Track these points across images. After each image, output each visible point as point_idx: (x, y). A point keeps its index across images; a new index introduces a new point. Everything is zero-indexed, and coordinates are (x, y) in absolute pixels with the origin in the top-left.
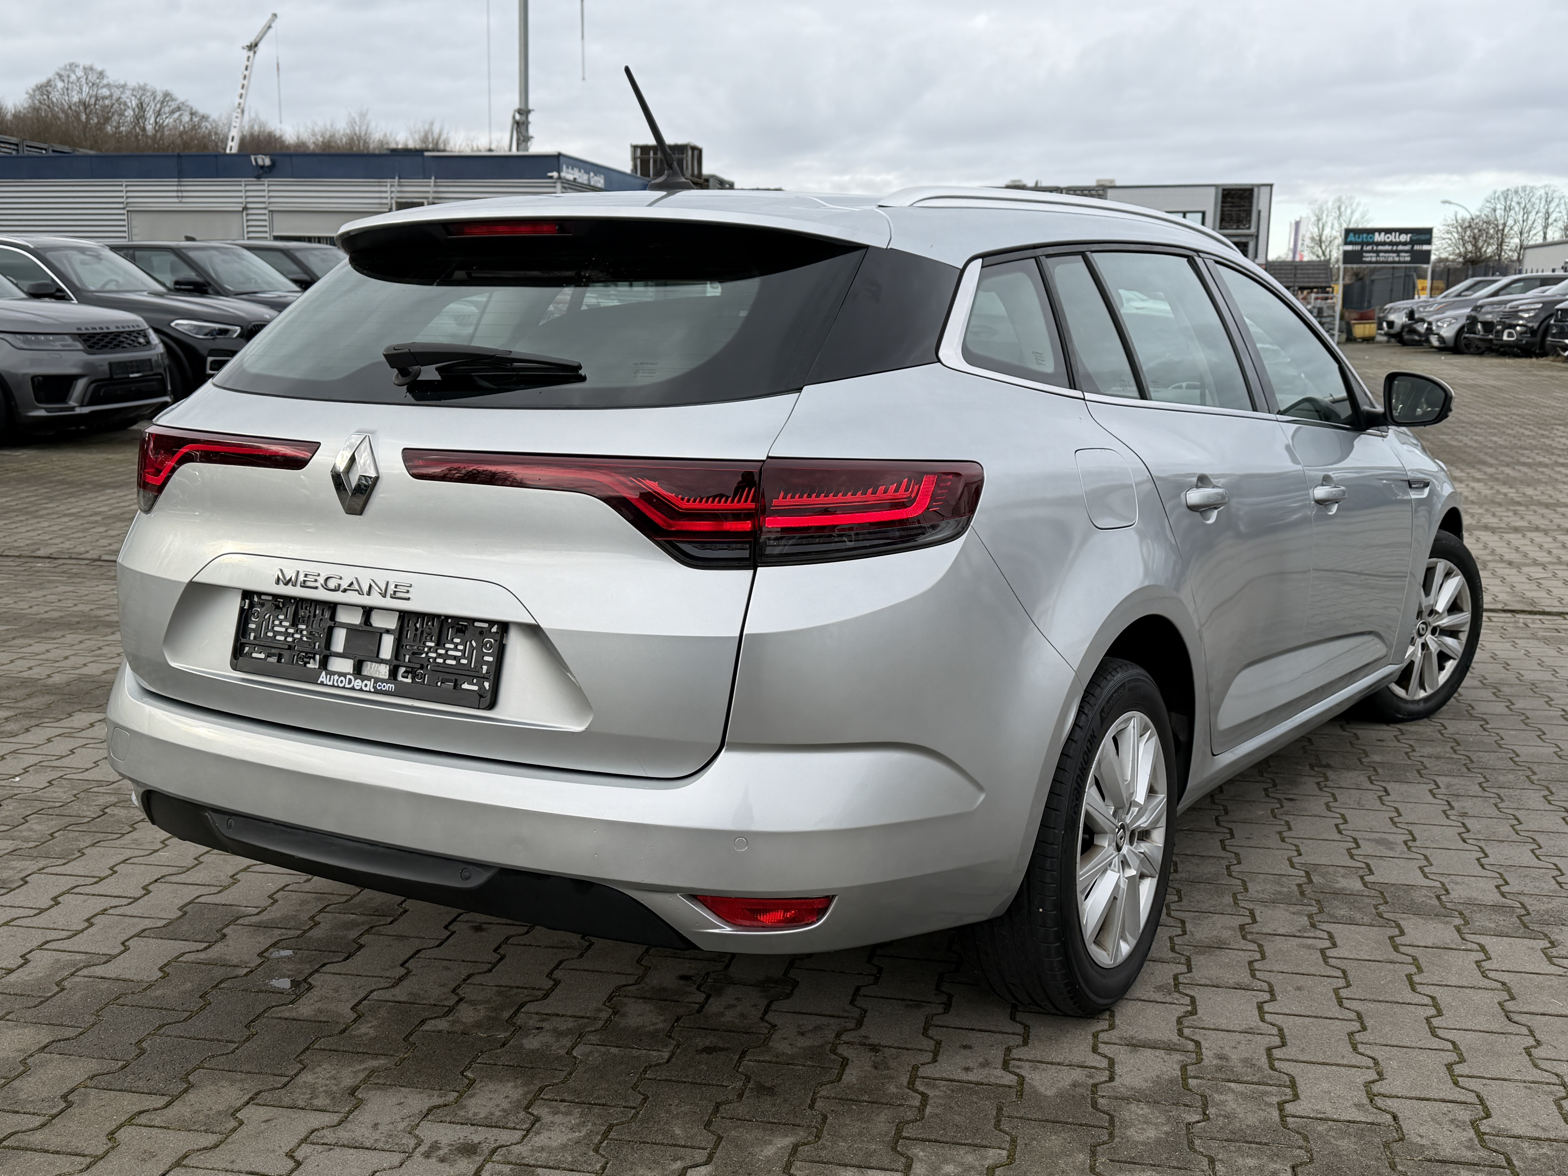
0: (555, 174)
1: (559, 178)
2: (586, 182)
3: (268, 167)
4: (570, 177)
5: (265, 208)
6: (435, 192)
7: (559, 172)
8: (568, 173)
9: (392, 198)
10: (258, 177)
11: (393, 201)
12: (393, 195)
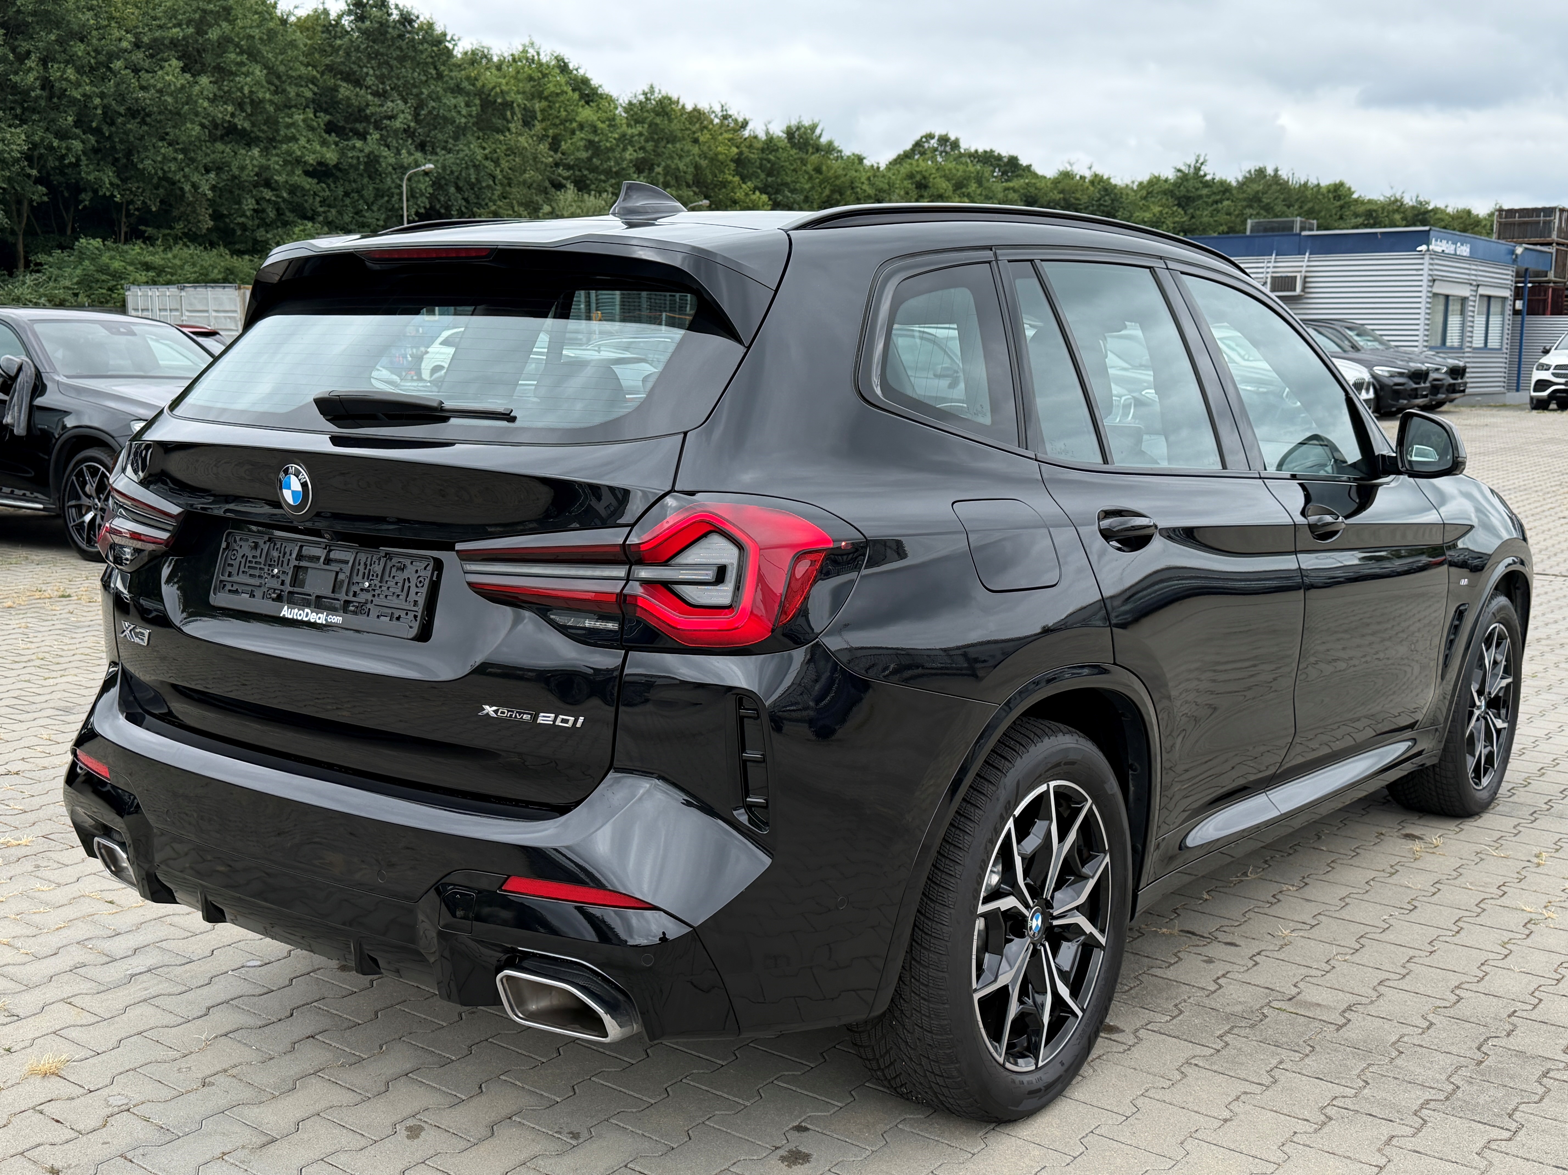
0: (1423, 248)
1: (1428, 250)
2: (1453, 252)
4: (1439, 249)
6: (1308, 266)
7: (1428, 246)
8: (1436, 245)
9: (1268, 273)
11: (1269, 275)
12: (1268, 270)
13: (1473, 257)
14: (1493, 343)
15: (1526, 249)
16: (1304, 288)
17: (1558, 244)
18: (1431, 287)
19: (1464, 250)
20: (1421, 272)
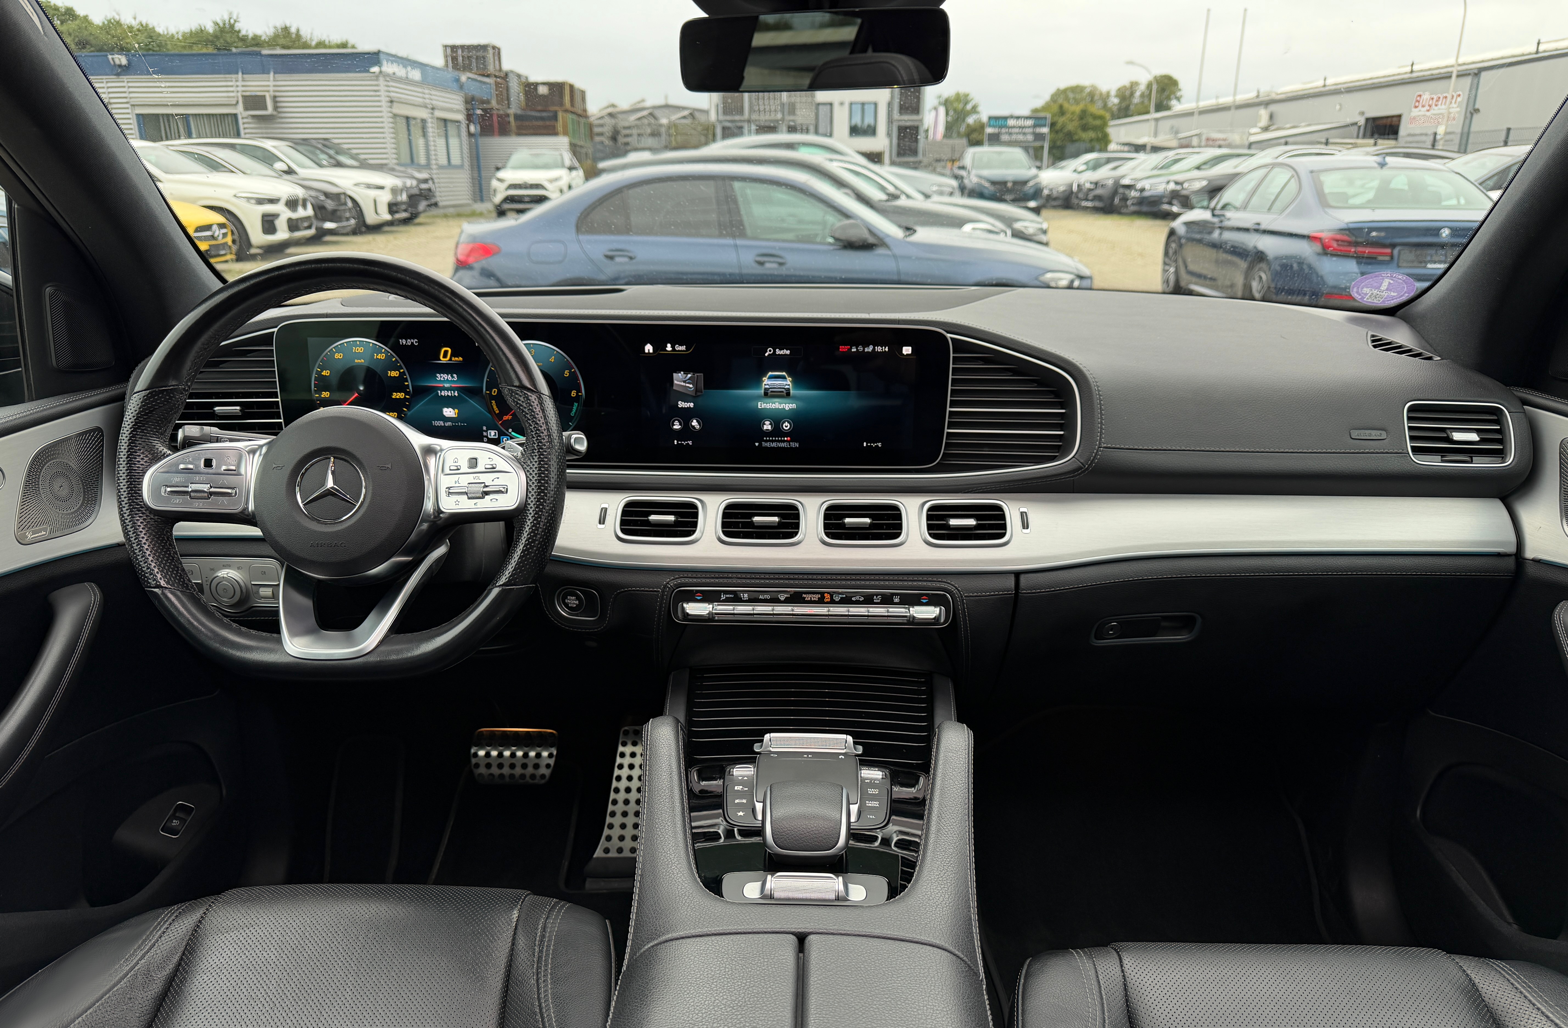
0: (377, 68)
1: (381, 72)
2: (405, 77)
3: (125, 66)
4: (390, 71)
5: (127, 103)
6: (274, 86)
7: (380, 67)
8: (388, 67)
9: (238, 92)
10: (118, 75)
11: (239, 94)
12: (238, 89)
13: (424, 82)
14: (456, 160)
15: (469, 78)
16: (276, 108)
17: (496, 76)
18: (391, 107)
19: (416, 75)
20: (378, 93)
